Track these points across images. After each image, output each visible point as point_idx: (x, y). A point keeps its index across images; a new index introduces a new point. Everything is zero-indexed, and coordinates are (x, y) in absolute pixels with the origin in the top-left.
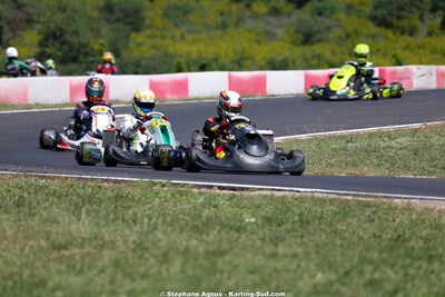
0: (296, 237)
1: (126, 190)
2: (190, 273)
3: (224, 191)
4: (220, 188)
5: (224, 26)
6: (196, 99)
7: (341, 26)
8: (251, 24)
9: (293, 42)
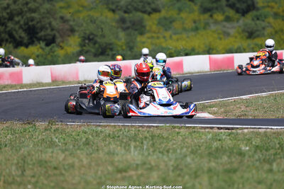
0: (281, 158)
1: (157, 132)
2: (215, 185)
3: (222, 131)
4: (218, 128)
5: (196, 29)
6: (189, 73)
7: (272, 26)
8: (213, 27)
9: (242, 38)
